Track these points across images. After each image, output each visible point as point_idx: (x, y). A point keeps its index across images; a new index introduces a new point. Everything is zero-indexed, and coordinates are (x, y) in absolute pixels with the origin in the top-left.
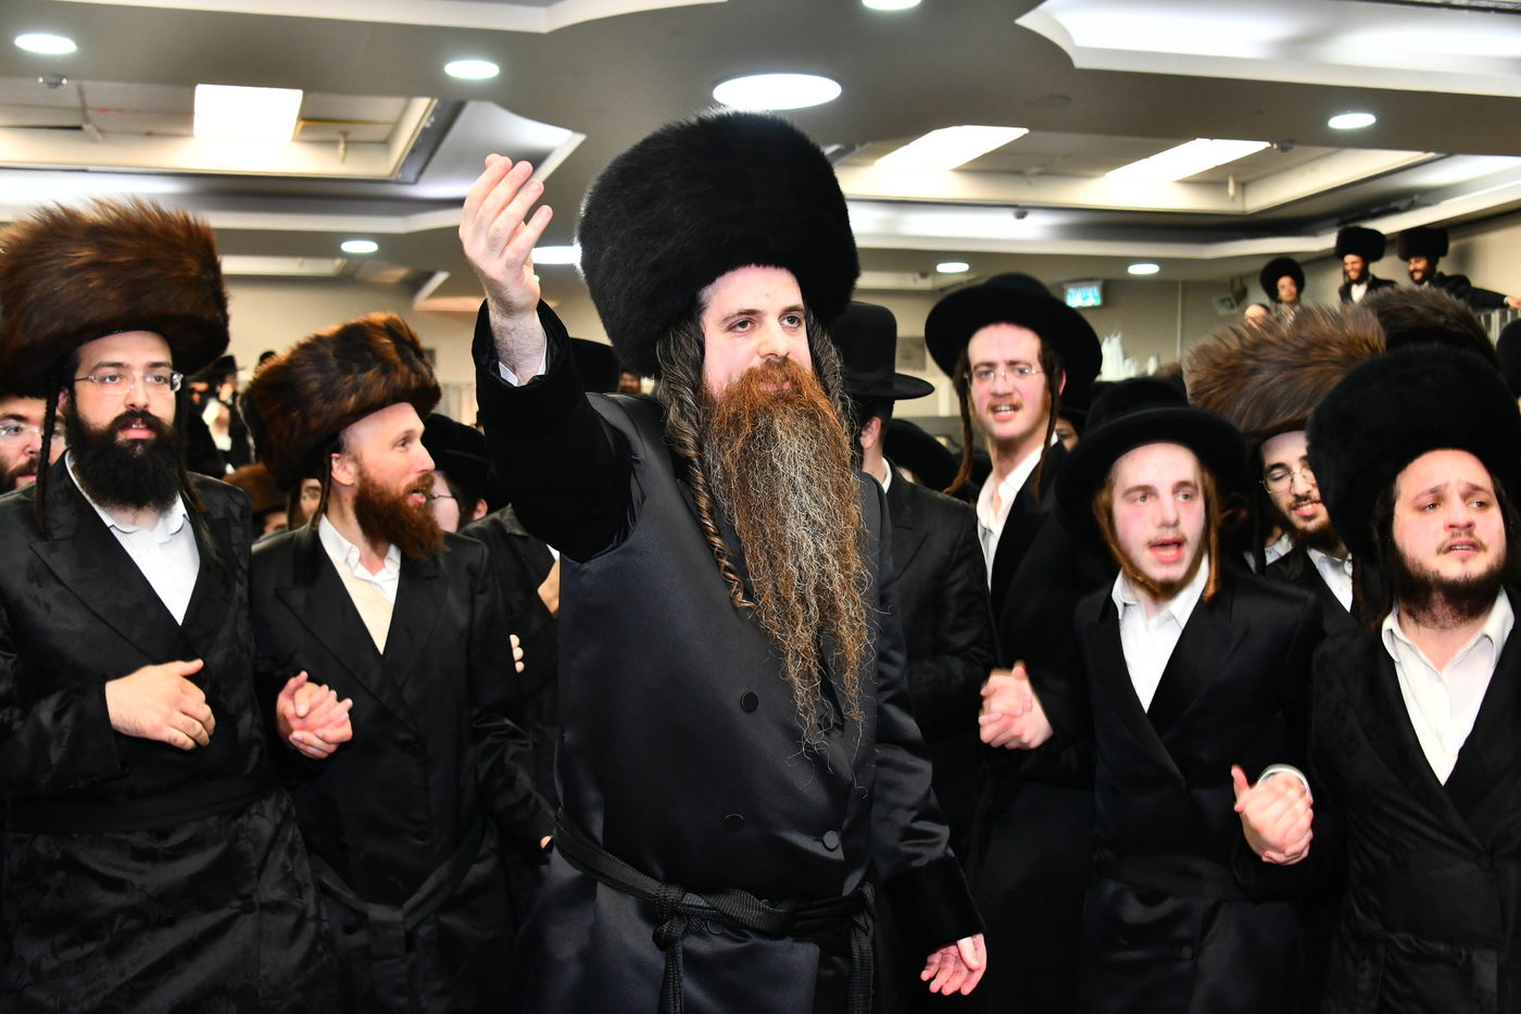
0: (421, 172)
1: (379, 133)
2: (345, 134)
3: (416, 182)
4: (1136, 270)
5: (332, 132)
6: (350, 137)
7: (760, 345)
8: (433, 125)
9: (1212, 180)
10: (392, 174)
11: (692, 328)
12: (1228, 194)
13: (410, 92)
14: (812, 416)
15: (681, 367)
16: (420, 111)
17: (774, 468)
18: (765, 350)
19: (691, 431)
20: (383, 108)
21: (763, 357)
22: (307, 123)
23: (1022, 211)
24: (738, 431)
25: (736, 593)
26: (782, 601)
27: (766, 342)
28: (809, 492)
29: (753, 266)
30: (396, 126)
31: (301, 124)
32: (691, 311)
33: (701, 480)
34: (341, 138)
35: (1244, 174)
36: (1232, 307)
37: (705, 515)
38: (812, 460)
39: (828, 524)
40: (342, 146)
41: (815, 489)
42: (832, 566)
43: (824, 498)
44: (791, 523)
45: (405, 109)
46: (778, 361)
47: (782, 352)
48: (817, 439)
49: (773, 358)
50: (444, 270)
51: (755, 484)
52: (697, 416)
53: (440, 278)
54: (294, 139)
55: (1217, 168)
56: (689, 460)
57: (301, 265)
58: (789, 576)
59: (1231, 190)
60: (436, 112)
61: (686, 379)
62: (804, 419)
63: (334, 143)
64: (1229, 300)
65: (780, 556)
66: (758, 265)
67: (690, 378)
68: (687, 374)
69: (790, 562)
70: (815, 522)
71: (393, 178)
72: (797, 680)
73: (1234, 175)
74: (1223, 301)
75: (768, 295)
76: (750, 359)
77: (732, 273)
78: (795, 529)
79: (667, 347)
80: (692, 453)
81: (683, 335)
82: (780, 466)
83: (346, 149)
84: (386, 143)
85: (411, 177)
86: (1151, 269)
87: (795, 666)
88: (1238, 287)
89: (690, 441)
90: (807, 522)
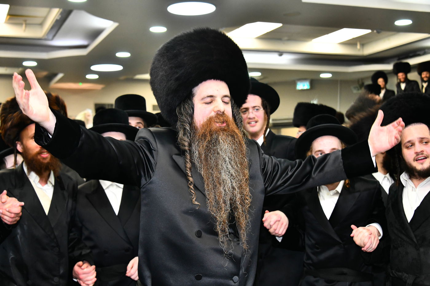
0: (54, 36)
1: (39, 21)
2: (25, 21)
3: (52, 39)
4: (323, 76)
5: (20, 20)
6: (28, 22)
7: (214, 108)
8: (60, 18)
9: (351, 43)
10: (44, 36)
11: (190, 102)
12: (357, 48)
13: (52, 6)
14: (233, 136)
15: (185, 117)
16: (55, 13)
17: (218, 153)
18: (216, 109)
19: (187, 140)
20: (41, 12)
21: (215, 112)
22: (11, 17)
23: (281, 53)
24: (205, 139)
25: (193, 198)
26: (217, 202)
27: (217, 107)
28: (230, 164)
29: (212, 80)
30: (45, 18)
31: (9, 17)
32: (190, 96)
33: (188, 157)
34: (24, 23)
35: (362, 41)
36: (358, 90)
37: (189, 170)
38: (232, 152)
39: (236, 176)
40: (24, 26)
41: (232, 163)
42: (237, 191)
43: (236, 166)
44: (223, 174)
45: (49, 13)
46: (221, 114)
47: (222, 110)
48: (234, 145)
49: (219, 112)
50: (61, 72)
51: (211, 159)
52: (190, 134)
53: (60, 76)
54: (6, 22)
55: (353, 39)
56: (185, 151)
57: (6, 70)
58: (220, 193)
59: (358, 47)
60: (61, 14)
61: (187, 121)
62: (230, 137)
63: (21, 24)
64: (357, 87)
65: (218, 185)
66: (214, 79)
67: (188, 120)
68: (187, 119)
69: (222, 188)
70: (232, 175)
71: (43, 38)
72: (219, 231)
73: (360, 41)
74: (355, 88)
75: (217, 90)
76: (211, 113)
77: (205, 82)
78: (224, 176)
79: (180, 109)
80: (187, 148)
81: (187, 105)
82: (221, 153)
83: (26, 27)
84: (41, 24)
85: (51, 37)
86: (329, 76)
87: (219, 227)
88: (360, 83)
89: (186, 144)
90: (229, 174)
